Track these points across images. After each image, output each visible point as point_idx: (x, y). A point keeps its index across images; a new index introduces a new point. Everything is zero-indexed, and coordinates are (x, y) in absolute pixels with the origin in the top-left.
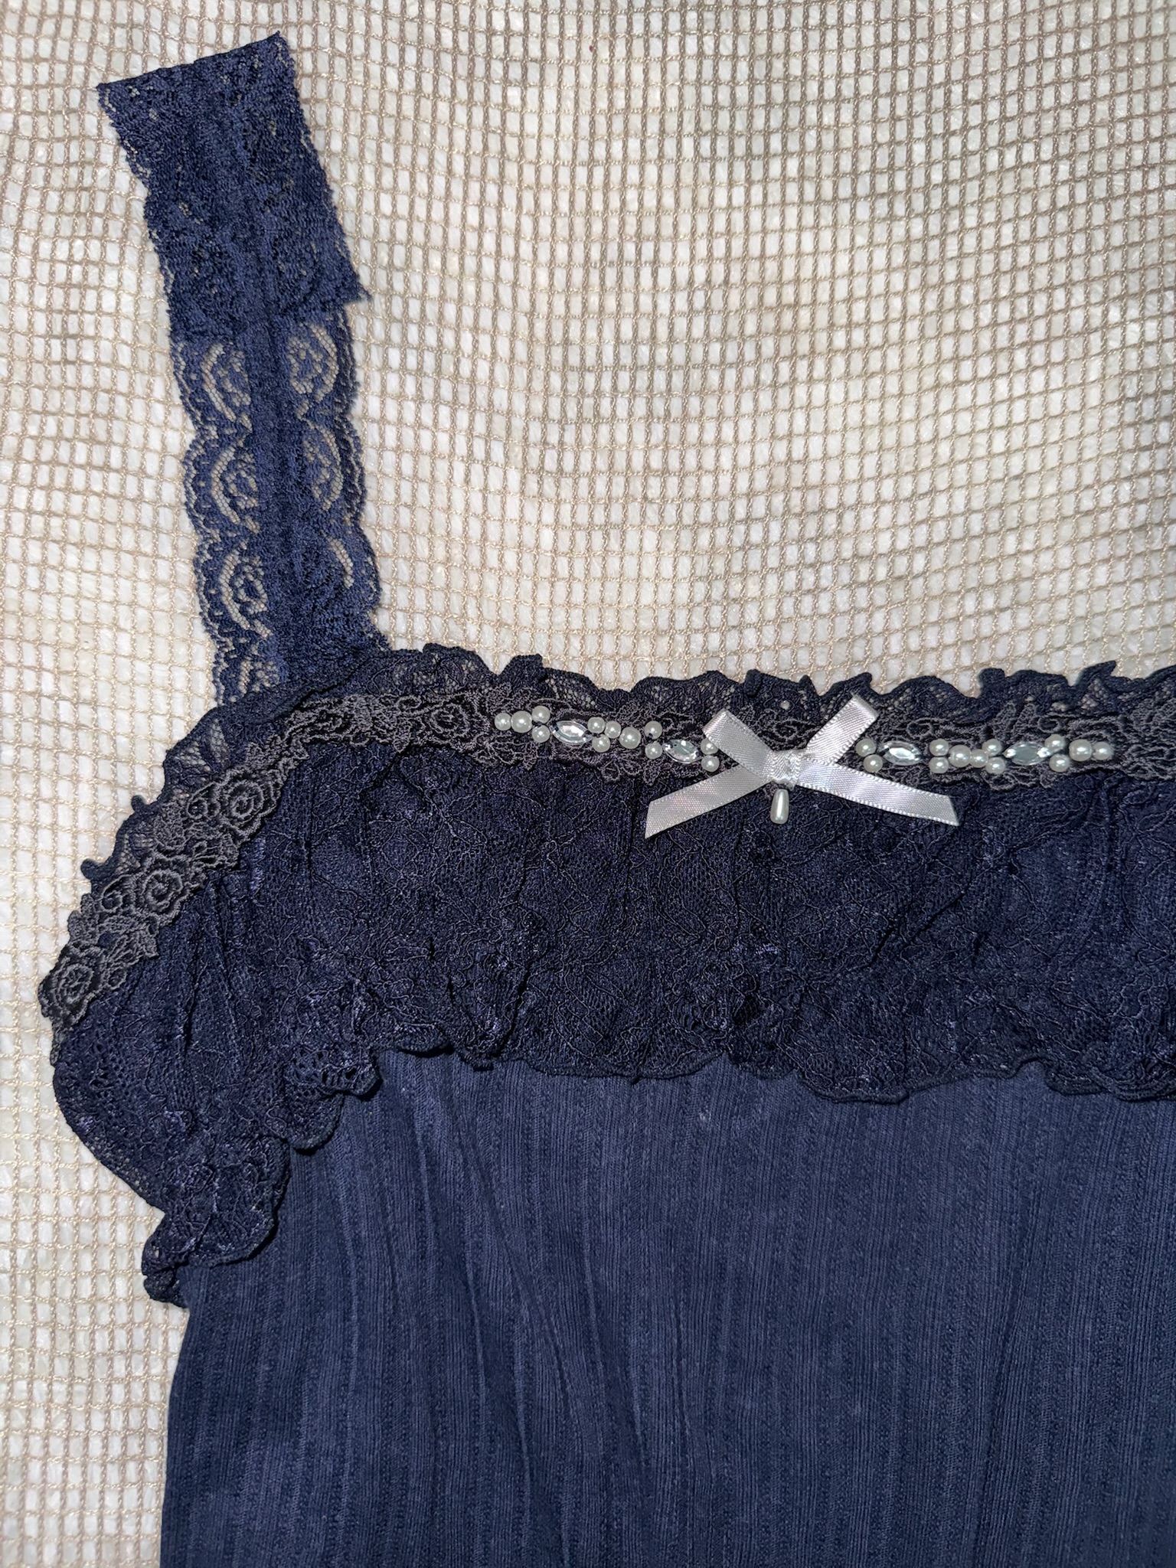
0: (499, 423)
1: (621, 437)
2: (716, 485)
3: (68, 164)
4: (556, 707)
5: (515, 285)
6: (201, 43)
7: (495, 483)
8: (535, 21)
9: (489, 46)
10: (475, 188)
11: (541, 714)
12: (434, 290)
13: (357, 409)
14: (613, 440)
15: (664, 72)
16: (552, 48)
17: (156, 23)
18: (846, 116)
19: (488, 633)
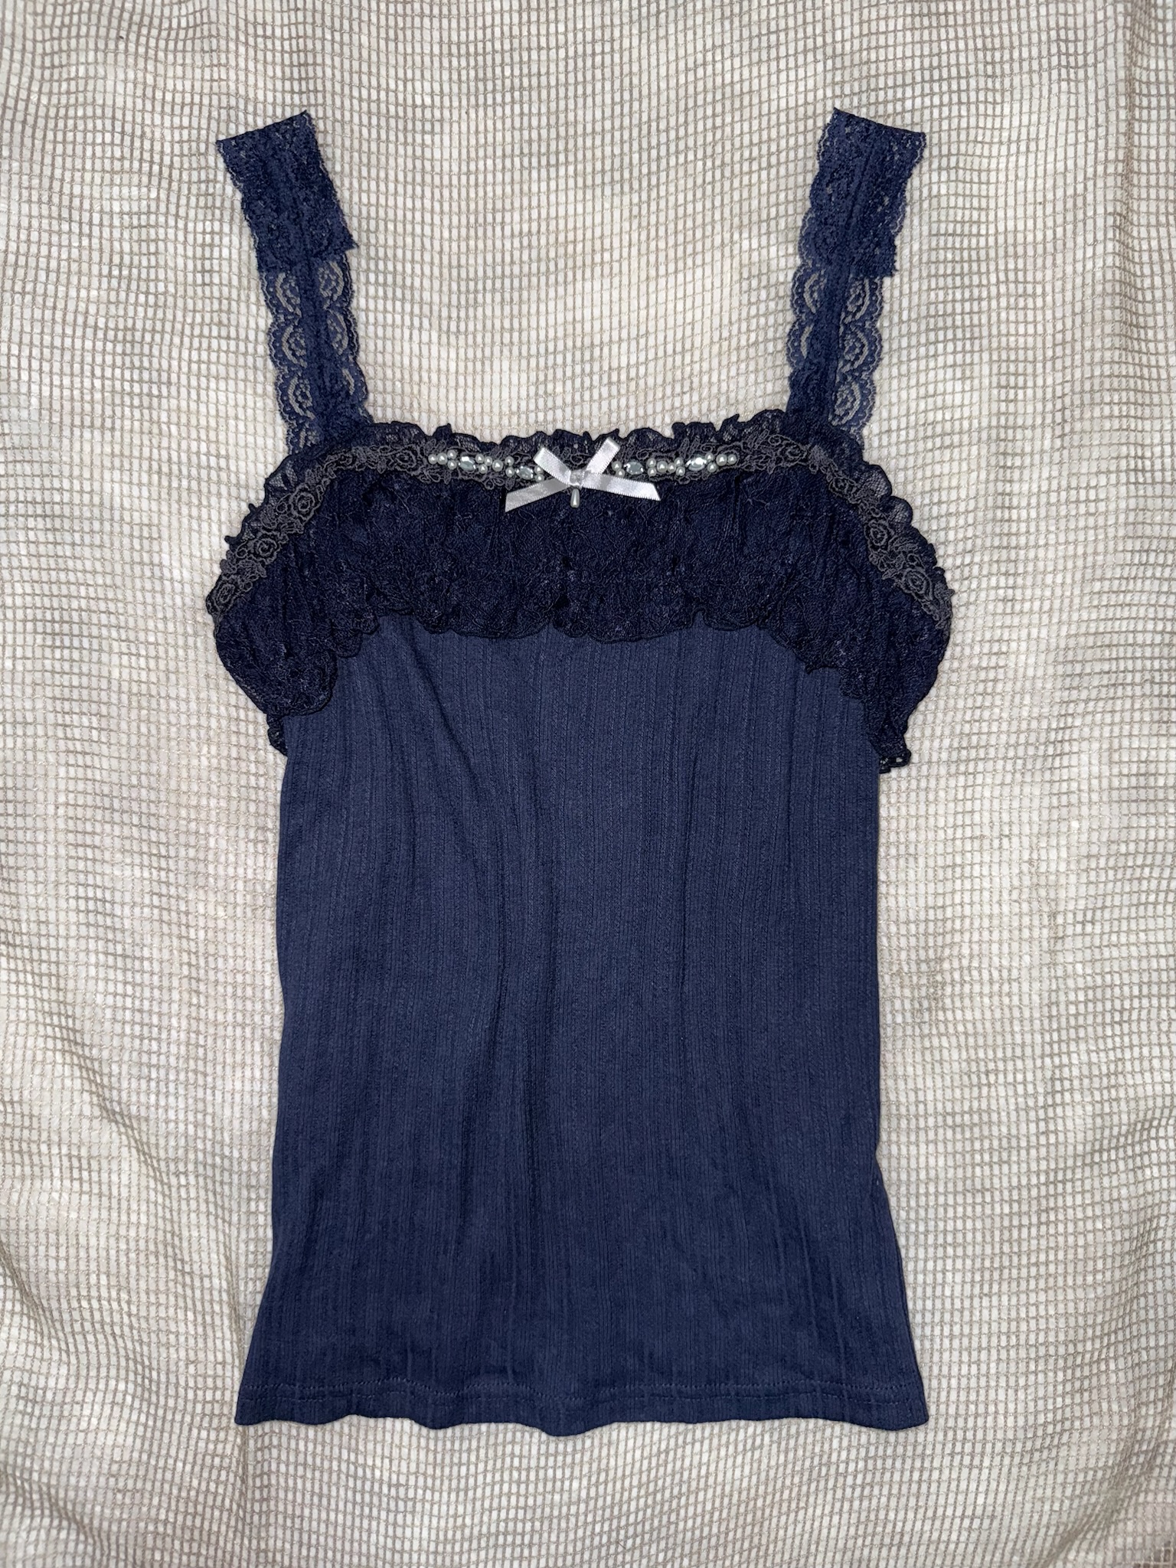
0: (426, 309)
1: (489, 313)
2: (538, 336)
3: (200, 181)
4: (460, 452)
5: (432, 238)
6: (266, 116)
7: (425, 338)
8: (437, 99)
9: (414, 114)
10: (409, 188)
11: (452, 454)
12: (391, 242)
13: (354, 304)
14: (484, 315)
15: (503, 123)
16: (446, 113)
17: (242, 106)
18: (598, 142)
19: (424, 416)
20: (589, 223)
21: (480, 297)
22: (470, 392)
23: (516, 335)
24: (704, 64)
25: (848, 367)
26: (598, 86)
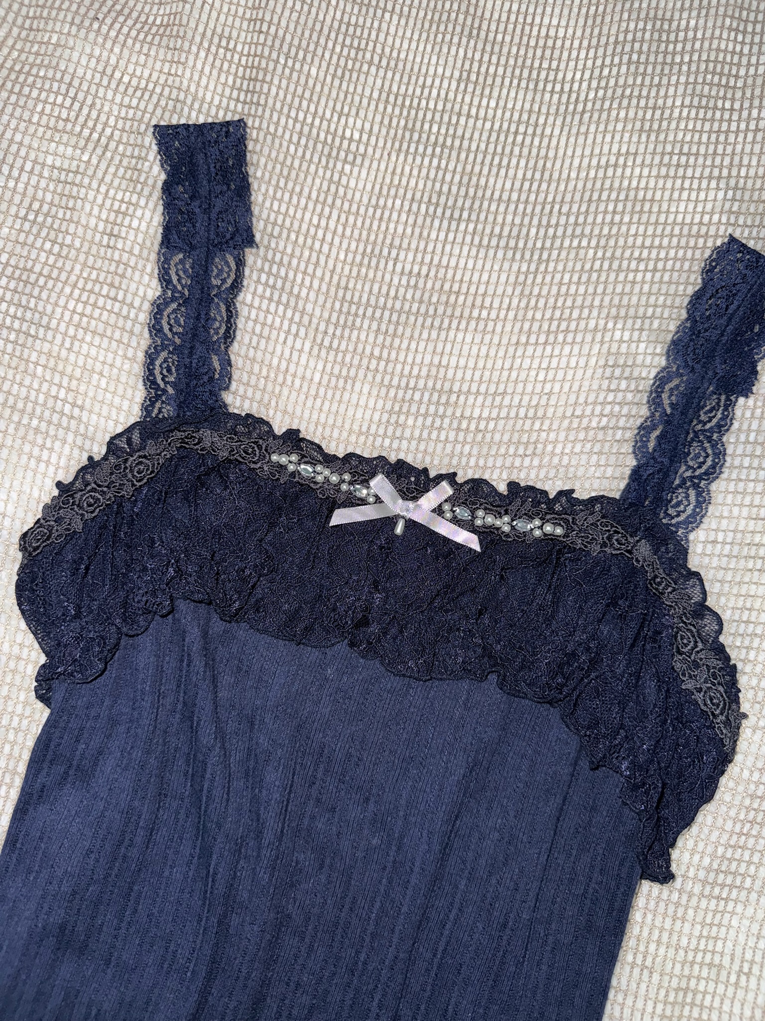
0: (306, 319)
1: (363, 337)
2: (403, 369)
3: (132, 156)
4: (303, 456)
5: (328, 256)
6: (208, 115)
7: (298, 345)
8: (365, 137)
9: (341, 144)
10: (319, 207)
11: (294, 458)
12: (289, 250)
13: (240, 297)
14: (358, 338)
15: (420, 172)
16: (370, 150)
17: (189, 102)
18: (502, 208)
19: (279, 414)
20: (475, 278)
21: (359, 320)
22: (327, 404)
23: (383, 363)
24: (616, 165)
25: (688, 474)
26: (514, 161)
